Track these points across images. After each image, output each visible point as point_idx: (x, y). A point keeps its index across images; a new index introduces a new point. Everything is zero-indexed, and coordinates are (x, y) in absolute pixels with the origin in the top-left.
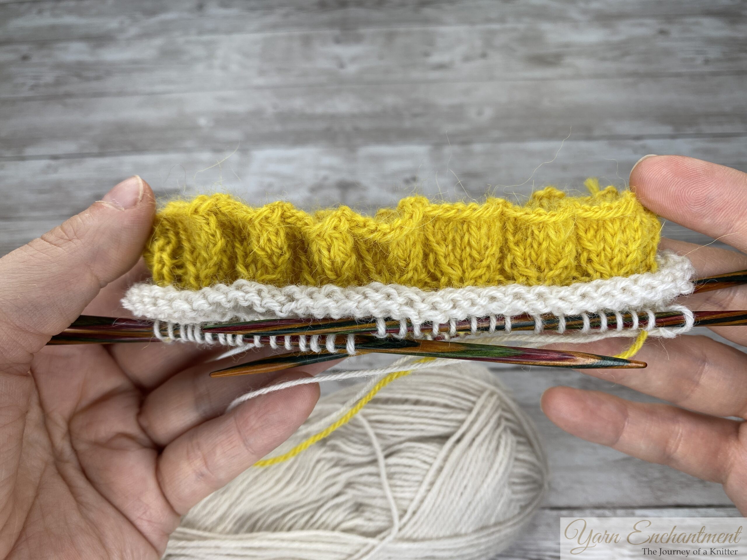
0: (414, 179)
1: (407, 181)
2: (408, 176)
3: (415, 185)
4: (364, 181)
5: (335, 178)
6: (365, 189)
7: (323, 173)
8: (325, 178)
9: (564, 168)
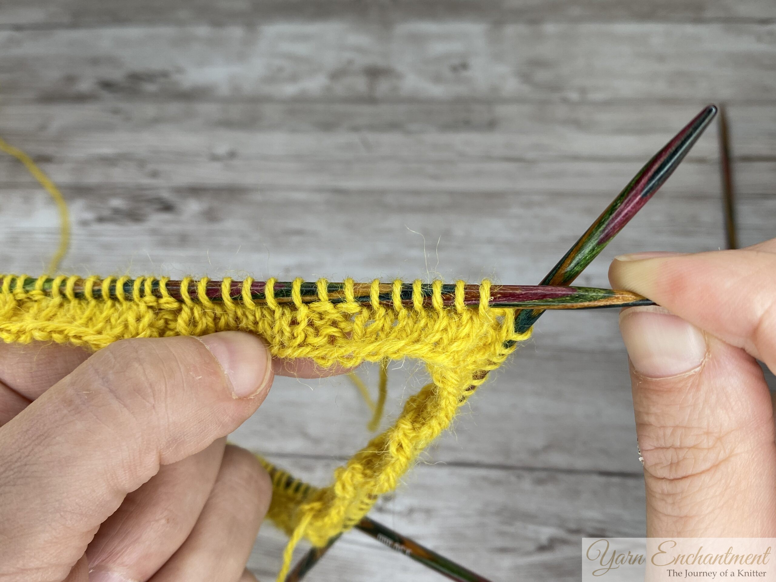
0: (464, 66)
1: (455, 69)
2: (456, 61)
3: (465, 74)
4: (400, 67)
5: (362, 61)
6: (399, 76)
7: (347, 55)
8: (350, 62)
9: (661, 58)
